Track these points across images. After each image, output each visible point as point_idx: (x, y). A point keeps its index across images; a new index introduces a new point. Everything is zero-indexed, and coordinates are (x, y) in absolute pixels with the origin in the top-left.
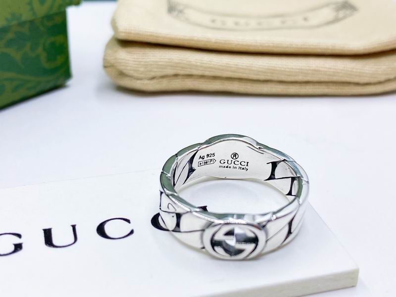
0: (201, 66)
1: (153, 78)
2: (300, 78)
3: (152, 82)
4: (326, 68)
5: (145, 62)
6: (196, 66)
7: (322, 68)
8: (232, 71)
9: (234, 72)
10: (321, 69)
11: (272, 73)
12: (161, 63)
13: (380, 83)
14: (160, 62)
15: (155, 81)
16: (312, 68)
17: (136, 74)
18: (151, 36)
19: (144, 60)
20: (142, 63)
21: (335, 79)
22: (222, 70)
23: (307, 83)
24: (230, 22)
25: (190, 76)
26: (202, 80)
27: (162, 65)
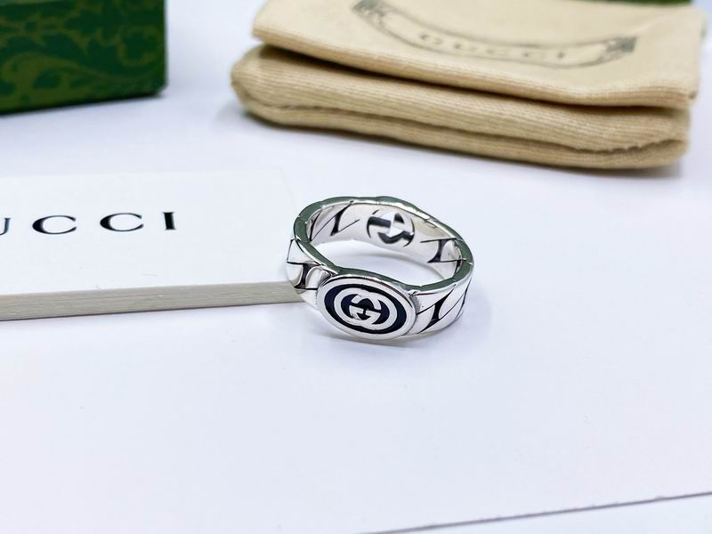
0: (349, 97)
1: (285, 107)
2: (486, 129)
3: (284, 112)
4: (524, 119)
5: (278, 83)
6: (343, 96)
7: (519, 117)
8: (391, 108)
9: (396, 109)
10: (517, 119)
11: (447, 117)
12: (297, 88)
13: (605, 152)
14: (296, 85)
15: (287, 111)
16: (504, 117)
17: (263, 98)
18: (292, 40)
19: (278, 80)
20: (274, 84)
21: (536, 136)
22: (378, 105)
23: (498, 137)
24: (448, 43)
25: (335, 111)
26: (352, 117)
27: (299, 90)
